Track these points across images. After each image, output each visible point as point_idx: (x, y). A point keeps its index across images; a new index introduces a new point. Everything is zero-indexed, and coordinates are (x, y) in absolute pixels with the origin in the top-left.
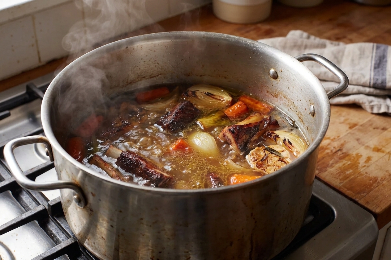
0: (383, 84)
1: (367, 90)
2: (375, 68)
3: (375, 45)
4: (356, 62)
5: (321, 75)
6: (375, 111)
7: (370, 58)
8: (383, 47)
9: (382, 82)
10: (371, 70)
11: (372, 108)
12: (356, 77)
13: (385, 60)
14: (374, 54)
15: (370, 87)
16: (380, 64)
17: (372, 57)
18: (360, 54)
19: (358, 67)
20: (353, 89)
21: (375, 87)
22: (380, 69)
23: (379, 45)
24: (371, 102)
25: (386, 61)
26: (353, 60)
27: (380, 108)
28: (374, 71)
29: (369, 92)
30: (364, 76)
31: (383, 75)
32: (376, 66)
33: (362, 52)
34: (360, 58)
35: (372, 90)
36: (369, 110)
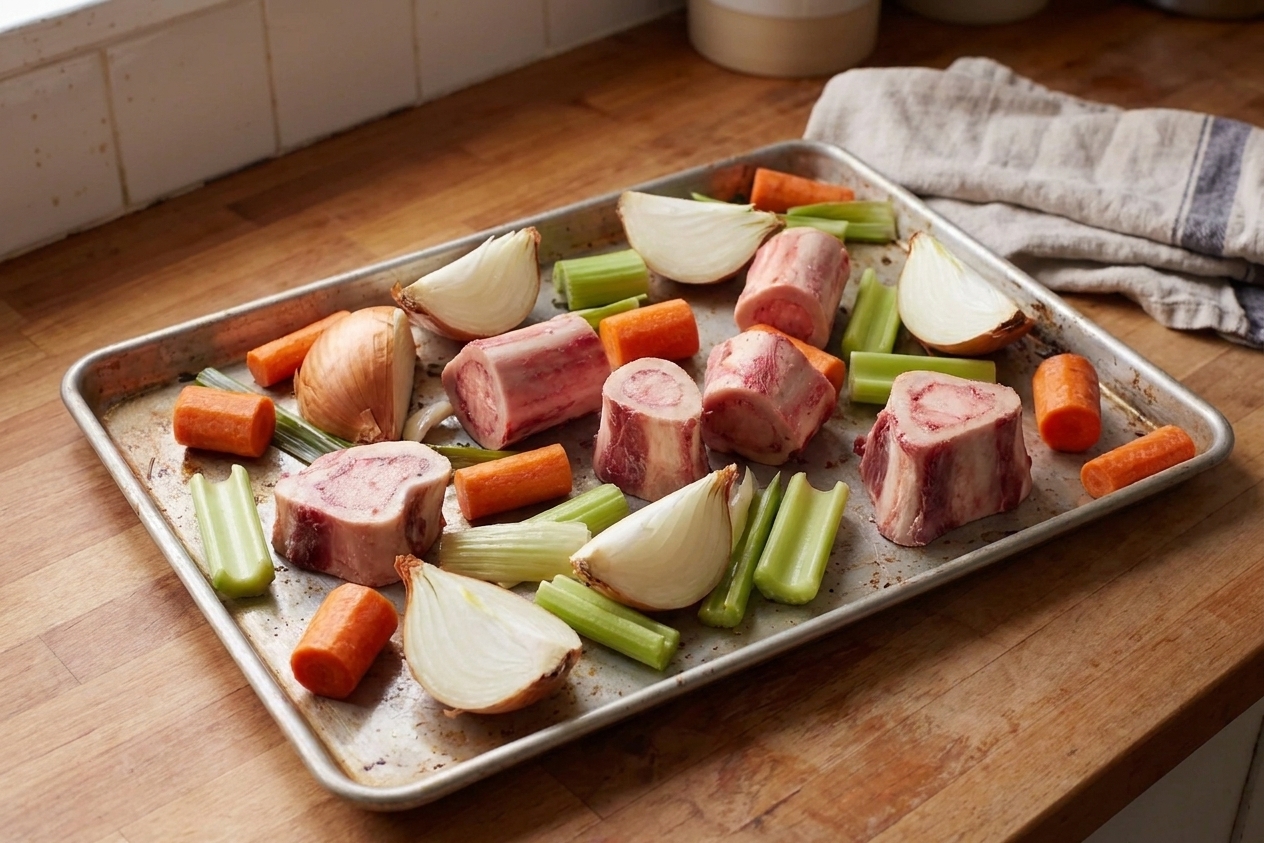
0: (1214, 241)
1: (1165, 254)
2: (1199, 191)
3: (1211, 119)
4: (1145, 166)
5: (1027, 192)
6: (1181, 321)
7: (1190, 158)
8: (1234, 128)
9: (1213, 234)
10: (1185, 195)
11: (1170, 310)
12: (1133, 209)
13: (1234, 169)
14: (1204, 147)
15: (1173, 246)
16: (1217, 179)
17: (1196, 157)
18: (1162, 143)
19: (1145, 184)
20: (1121, 246)
21: (1189, 245)
22: (1215, 194)
23: (1223, 121)
24: (1170, 293)
25: (1238, 173)
26: (1134, 160)
27: (1194, 312)
28: (1195, 199)
29: (1169, 261)
30: (1157, 209)
31: (1220, 212)
32: (1203, 183)
33: (1167, 138)
34: (1158, 155)
35: (1177, 255)
36: (1160, 317)
